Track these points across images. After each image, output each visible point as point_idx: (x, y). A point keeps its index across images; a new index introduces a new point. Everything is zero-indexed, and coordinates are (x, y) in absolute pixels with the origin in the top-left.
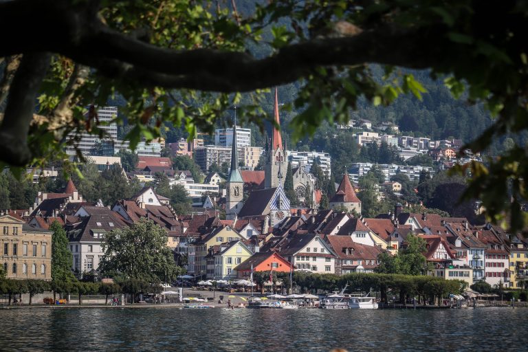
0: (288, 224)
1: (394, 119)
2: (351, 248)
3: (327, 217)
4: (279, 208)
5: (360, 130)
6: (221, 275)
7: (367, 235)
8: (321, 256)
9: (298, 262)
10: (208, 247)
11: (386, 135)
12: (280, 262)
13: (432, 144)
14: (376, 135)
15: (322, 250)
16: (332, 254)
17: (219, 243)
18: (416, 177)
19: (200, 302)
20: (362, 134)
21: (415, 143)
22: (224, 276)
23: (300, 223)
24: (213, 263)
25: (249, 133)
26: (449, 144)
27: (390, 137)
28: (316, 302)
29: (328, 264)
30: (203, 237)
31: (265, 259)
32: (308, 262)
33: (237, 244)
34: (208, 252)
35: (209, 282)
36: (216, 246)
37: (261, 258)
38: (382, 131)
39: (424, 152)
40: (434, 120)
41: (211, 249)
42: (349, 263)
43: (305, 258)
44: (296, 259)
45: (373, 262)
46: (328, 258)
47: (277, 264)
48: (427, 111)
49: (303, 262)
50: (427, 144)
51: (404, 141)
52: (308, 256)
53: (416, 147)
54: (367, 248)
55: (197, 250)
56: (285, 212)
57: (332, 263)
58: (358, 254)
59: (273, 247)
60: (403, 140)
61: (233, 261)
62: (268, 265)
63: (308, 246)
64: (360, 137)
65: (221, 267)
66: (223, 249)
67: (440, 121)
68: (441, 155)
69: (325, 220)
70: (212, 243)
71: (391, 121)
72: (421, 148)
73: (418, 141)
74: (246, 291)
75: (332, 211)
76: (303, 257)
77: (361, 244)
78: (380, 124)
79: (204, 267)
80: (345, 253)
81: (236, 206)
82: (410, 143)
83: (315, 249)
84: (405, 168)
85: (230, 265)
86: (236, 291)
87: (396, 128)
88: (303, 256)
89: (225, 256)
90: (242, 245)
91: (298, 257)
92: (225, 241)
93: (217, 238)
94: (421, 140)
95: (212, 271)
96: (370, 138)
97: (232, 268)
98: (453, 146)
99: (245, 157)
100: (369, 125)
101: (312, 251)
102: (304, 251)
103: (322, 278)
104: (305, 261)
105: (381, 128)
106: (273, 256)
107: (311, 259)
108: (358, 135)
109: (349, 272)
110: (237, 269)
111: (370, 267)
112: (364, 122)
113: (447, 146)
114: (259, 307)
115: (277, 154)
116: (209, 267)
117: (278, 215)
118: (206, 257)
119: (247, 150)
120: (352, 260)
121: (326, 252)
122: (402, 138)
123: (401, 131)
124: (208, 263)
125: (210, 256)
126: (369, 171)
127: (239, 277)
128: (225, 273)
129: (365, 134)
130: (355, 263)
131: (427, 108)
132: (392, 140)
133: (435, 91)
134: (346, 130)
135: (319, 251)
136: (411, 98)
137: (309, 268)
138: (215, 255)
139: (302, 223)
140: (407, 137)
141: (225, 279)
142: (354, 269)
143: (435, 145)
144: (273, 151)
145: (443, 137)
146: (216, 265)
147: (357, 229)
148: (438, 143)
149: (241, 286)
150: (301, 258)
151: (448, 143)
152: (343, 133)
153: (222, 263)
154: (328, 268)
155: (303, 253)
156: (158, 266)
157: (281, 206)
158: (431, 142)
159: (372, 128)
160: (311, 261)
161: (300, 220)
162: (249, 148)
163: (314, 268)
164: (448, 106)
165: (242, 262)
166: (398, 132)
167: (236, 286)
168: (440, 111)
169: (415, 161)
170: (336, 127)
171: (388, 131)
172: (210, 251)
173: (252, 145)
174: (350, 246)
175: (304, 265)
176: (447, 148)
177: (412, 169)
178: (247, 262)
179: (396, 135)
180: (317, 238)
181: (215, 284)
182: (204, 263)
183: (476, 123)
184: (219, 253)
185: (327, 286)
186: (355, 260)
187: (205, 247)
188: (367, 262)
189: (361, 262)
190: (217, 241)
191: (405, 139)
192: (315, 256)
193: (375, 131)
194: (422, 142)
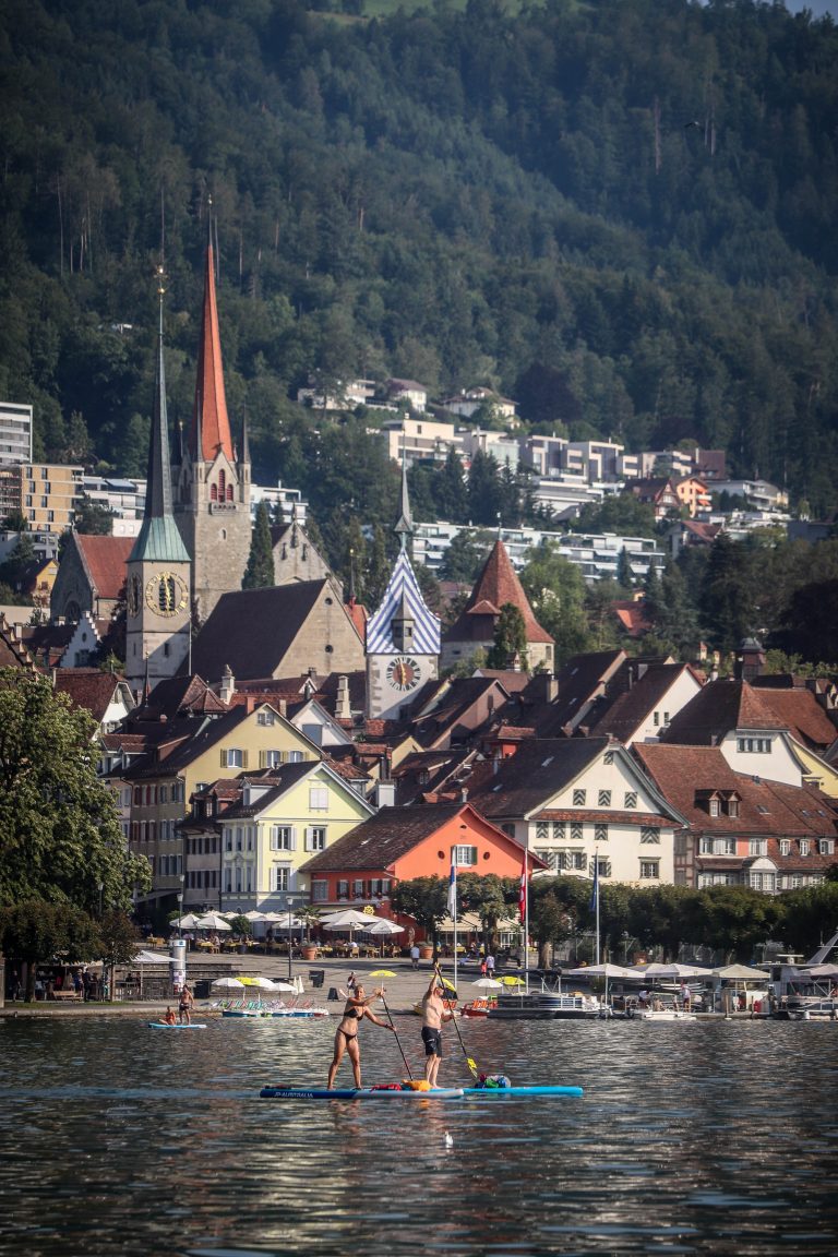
0: (442, 704)
1: (496, 380)
2: (728, 793)
3: (606, 677)
4: (399, 646)
5: (391, 415)
6: (251, 891)
7: (777, 744)
8: (625, 820)
9: (543, 842)
10: (190, 789)
11: (477, 432)
12: (484, 844)
13: (629, 465)
14: (446, 432)
15: (630, 799)
16: (664, 814)
17: (232, 771)
18: (605, 574)
19: (280, 994)
20: (400, 427)
21: (574, 459)
22: (261, 898)
23: (490, 699)
24: (212, 847)
25: (27, 419)
26: (684, 463)
27: (492, 437)
28: (758, 996)
29: (650, 850)
30: (165, 749)
31: (428, 832)
32: (577, 843)
33: (312, 774)
34: (189, 808)
35: (215, 920)
36: (224, 783)
37: (413, 828)
38: (464, 419)
39: (606, 491)
40: (620, 385)
41: (205, 795)
42: (721, 848)
43: (568, 830)
44: (533, 830)
45: (806, 847)
46: (650, 830)
47: (475, 850)
48: (595, 357)
49: (559, 843)
50: (612, 465)
51: (539, 455)
52: (576, 821)
53: (577, 472)
54: (777, 791)
55: (138, 800)
56: (422, 662)
57: (664, 847)
58: (752, 814)
59: (429, 789)
60: (536, 450)
61: (297, 839)
62: (441, 855)
63: (579, 783)
64: (394, 436)
65: (252, 866)
66: (256, 794)
67: (642, 387)
68: (668, 500)
69: (601, 690)
70: (205, 771)
71: (488, 385)
72: (592, 478)
73: (586, 453)
74: (362, 953)
75: (623, 656)
76: (560, 825)
77: (756, 779)
78: (450, 395)
79: (173, 864)
80: (707, 811)
81: (167, 646)
82: (557, 458)
83: (605, 796)
84: (565, 542)
85: (283, 855)
86: (329, 955)
87: (508, 409)
88: (560, 821)
89: (267, 822)
90: (328, 780)
91: (542, 824)
92: (253, 764)
93: (223, 753)
94: (594, 450)
95: (208, 879)
96: (426, 442)
97: (294, 868)
98: (696, 471)
99: (24, 500)
100: (418, 399)
101: (592, 803)
102: (563, 801)
103: (709, 903)
104: (568, 842)
105: (455, 409)
106: (458, 820)
107: (589, 832)
108: (387, 429)
109: (721, 880)
110: (311, 871)
111: (795, 863)
112: (402, 388)
113: (677, 472)
114: (547, 1016)
115: (214, 477)
116: (196, 862)
117: (396, 672)
118: (179, 826)
119: (30, 475)
120: (734, 836)
121: (643, 806)
122: (533, 444)
123: (523, 419)
124: (190, 847)
125: (198, 820)
126: (446, 550)
127: (323, 900)
128: (266, 885)
129: (410, 427)
130: (746, 849)
131: (591, 348)
132: (501, 450)
133: (613, 291)
134: (343, 417)
135: (617, 804)
136: (535, 311)
137: (580, 864)
138: (227, 814)
139: (499, 700)
140: (546, 439)
141: (268, 907)
142: (740, 870)
143: (639, 466)
144: (201, 465)
145: (661, 441)
146: (228, 856)
147: (740, 722)
148: (649, 459)
149: (343, 935)
150: (551, 830)
151: (681, 461)
152: (334, 424)
153: (252, 846)
154: (650, 867)
155: (562, 811)
156: (72, 853)
157: (407, 639)
158: (627, 459)
159: (429, 409)
160: (588, 841)
161: (492, 690)
162: (38, 469)
163: (602, 867)
164: (666, 337)
165: (330, 841)
166: (514, 424)
167: (320, 933)
168: (642, 357)
169: (595, 520)
170: (308, 402)
171: (482, 419)
172: (201, 799)
173: (37, 459)
174: (721, 785)
175: (562, 856)
176: (678, 478)
177: (588, 543)
178: (350, 842)
179: (510, 435)
180: (610, 754)
181: (238, 927)
182: (172, 846)
183: (762, 396)
184: (241, 809)
185: (734, 935)
186: (745, 836)
187: (179, 787)
188: (785, 846)
189: (764, 846)
190: (224, 764)
191: (540, 444)
192: (603, 822)
193: (441, 417)
194: (598, 457)
